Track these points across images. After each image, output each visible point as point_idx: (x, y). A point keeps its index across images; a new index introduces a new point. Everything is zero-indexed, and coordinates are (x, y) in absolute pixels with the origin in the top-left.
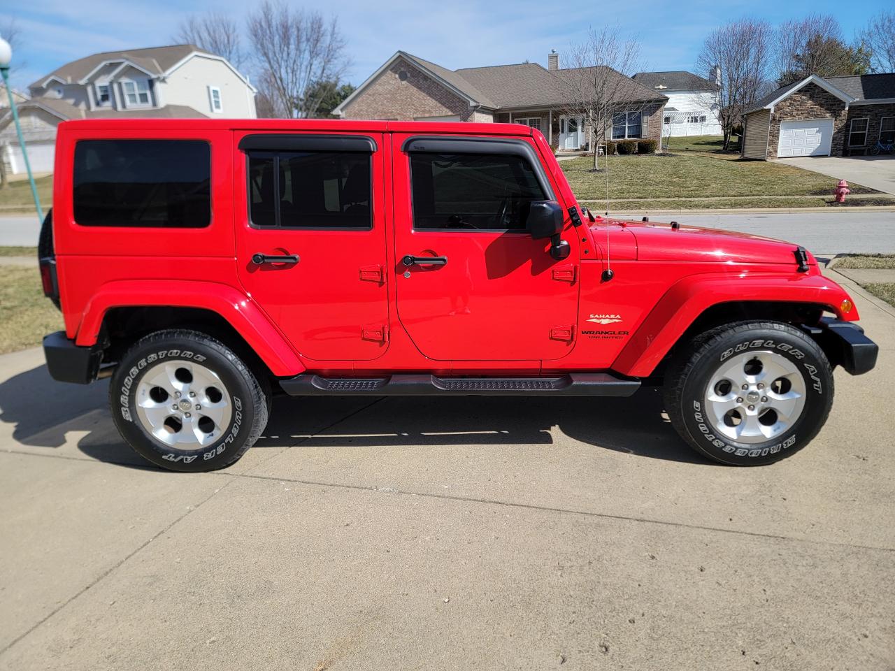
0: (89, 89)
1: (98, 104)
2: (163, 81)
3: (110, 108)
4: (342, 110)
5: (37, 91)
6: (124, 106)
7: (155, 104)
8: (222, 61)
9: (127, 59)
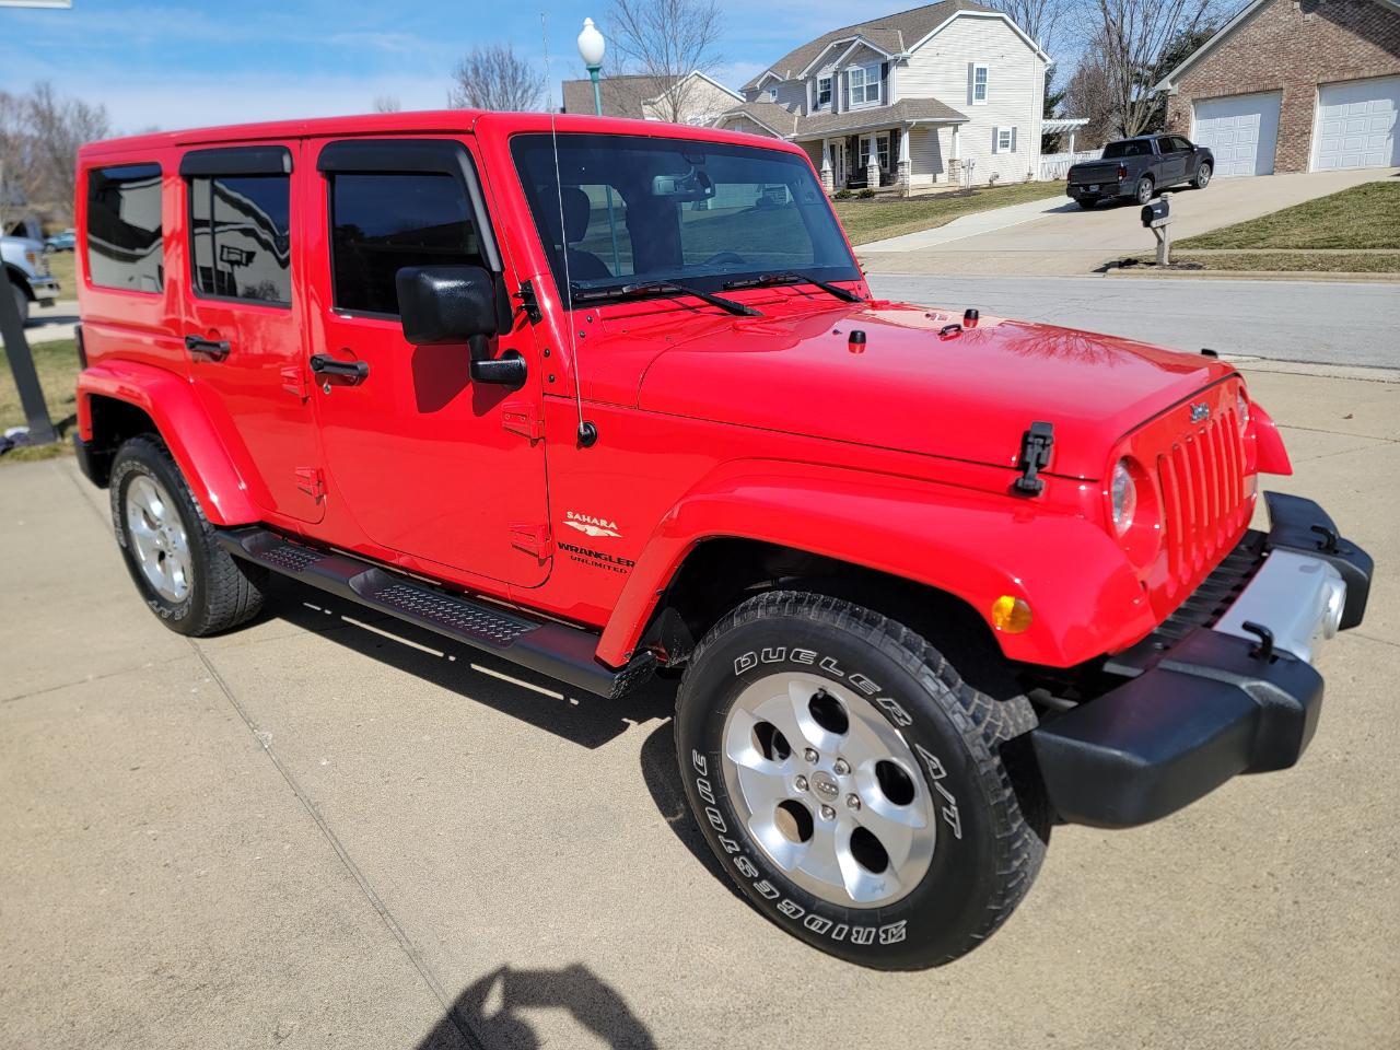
0: (809, 86)
1: (815, 108)
2: (903, 62)
3: (829, 112)
4: (1173, 82)
5: (751, 93)
6: (846, 108)
7: (885, 102)
8: (1001, 18)
9: (860, 36)
